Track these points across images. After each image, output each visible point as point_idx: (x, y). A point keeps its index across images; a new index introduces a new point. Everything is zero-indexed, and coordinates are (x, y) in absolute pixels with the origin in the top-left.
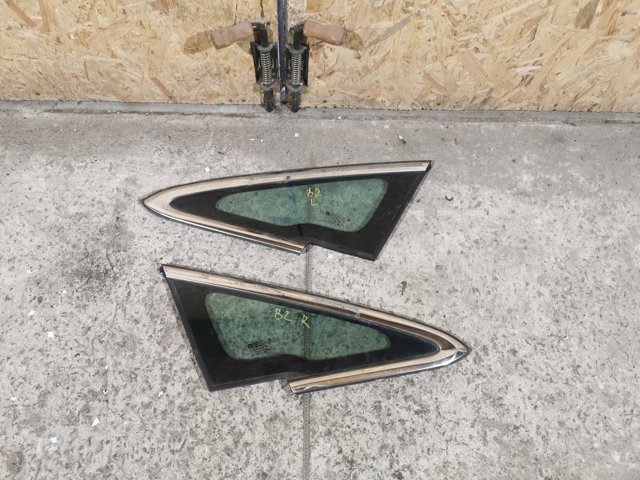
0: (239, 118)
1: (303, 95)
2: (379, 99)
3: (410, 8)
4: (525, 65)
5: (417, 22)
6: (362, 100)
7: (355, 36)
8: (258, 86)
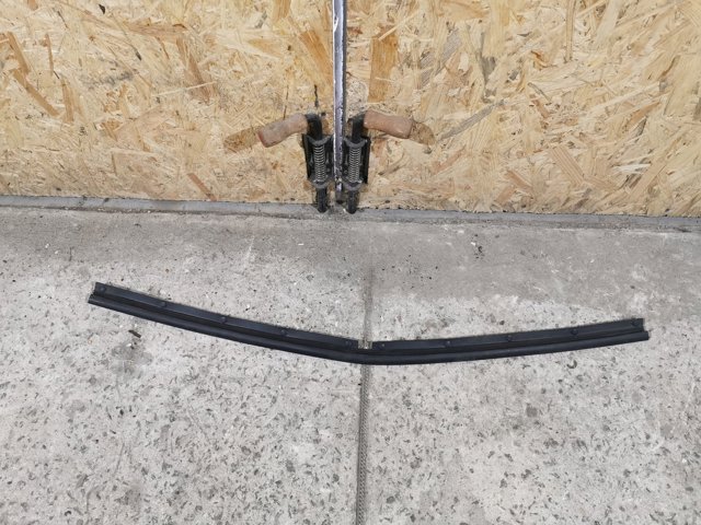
0: (286, 220)
1: (361, 194)
2: (453, 199)
3: (491, 97)
4: (632, 163)
5: (499, 112)
6: (432, 200)
7: (425, 128)
8: (309, 183)
